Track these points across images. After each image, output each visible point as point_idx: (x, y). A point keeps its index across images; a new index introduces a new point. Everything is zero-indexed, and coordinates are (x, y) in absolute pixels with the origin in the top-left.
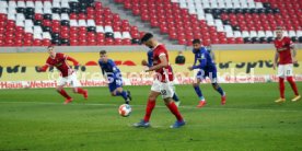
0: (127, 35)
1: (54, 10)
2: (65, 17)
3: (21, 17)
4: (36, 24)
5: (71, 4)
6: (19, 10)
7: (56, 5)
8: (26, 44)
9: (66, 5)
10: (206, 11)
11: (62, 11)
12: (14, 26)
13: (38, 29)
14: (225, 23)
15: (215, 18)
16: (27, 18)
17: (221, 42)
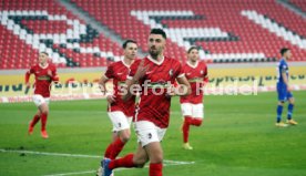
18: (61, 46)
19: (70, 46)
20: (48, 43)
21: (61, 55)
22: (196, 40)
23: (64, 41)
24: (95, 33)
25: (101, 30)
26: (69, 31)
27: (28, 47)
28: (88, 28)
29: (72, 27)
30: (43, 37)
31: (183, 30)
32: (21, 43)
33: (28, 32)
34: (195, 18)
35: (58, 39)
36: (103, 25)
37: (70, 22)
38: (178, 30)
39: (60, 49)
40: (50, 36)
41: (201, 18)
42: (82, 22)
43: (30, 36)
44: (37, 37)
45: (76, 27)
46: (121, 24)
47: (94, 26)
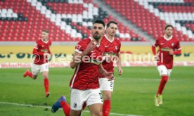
0: (128, 36)
1: (84, 20)
2: (90, 24)
3: (64, 23)
4: (73, 28)
5: (94, 16)
6: (63, 20)
7: (85, 17)
8: (66, 40)
9: (91, 17)
10: (176, 22)
11: (89, 20)
12: (59, 29)
13: (74, 31)
14: (188, 29)
15: (182, 25)
16: (68, 24)
17: (185, 40)
18: (78, 24)
19: (85, 24)
20: (68, 21)
21: (78, 32)
22: (186, 22)
23: (80, 21)
24: (105, 14)
25: (110, 13)
26: (85, 12)
27: (52, 24)
28: (100, 10)
29: (87, 9)
30: (64, 16)
31: (176, 14)
32: (46, 20)
33: (53, 12)
34: (185, 5)
35: (76, 18)
36: (112, 8)
37: (85, 5)
38: (171, 14)
39: (77, 27)
40: (69, 16)
41: (190, 5)
42: (95, 5)
43: (53, 15)
44: (59, 16)
45: (90, 10)
46: (126, 8)
47: (105, 9)
